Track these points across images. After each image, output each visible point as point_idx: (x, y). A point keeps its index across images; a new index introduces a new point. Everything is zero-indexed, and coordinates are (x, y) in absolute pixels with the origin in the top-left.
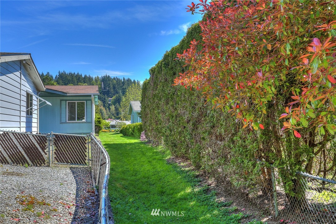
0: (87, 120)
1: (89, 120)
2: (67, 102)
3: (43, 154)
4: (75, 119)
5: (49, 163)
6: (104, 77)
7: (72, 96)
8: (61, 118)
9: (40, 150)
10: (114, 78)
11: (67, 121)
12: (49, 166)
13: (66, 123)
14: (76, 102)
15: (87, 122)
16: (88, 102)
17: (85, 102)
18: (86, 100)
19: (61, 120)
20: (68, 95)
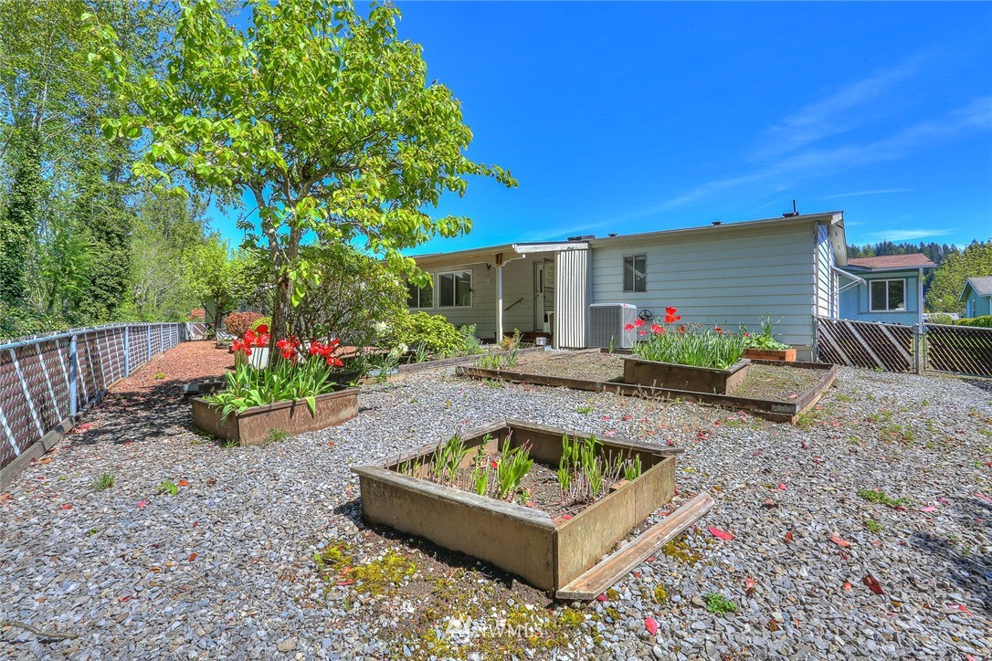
0: (907, 309)
1: (913, 309)
2: (870, 282)
3: (905, 354)
4: (885, 309)
5: (917, 370)
6: (881, 244)
7: (877, 272)
8: (859, 306)
9: (900, 348)
10: (901, 246)
11: (871, 311)
12: (917, 373)
13: (868, 313)
14: (887, 281)
15: (907, 312)
16: (909, 279)
17: (905, 280)
18: (907, 278)
19: (859, 310)
20: (873, 270)
